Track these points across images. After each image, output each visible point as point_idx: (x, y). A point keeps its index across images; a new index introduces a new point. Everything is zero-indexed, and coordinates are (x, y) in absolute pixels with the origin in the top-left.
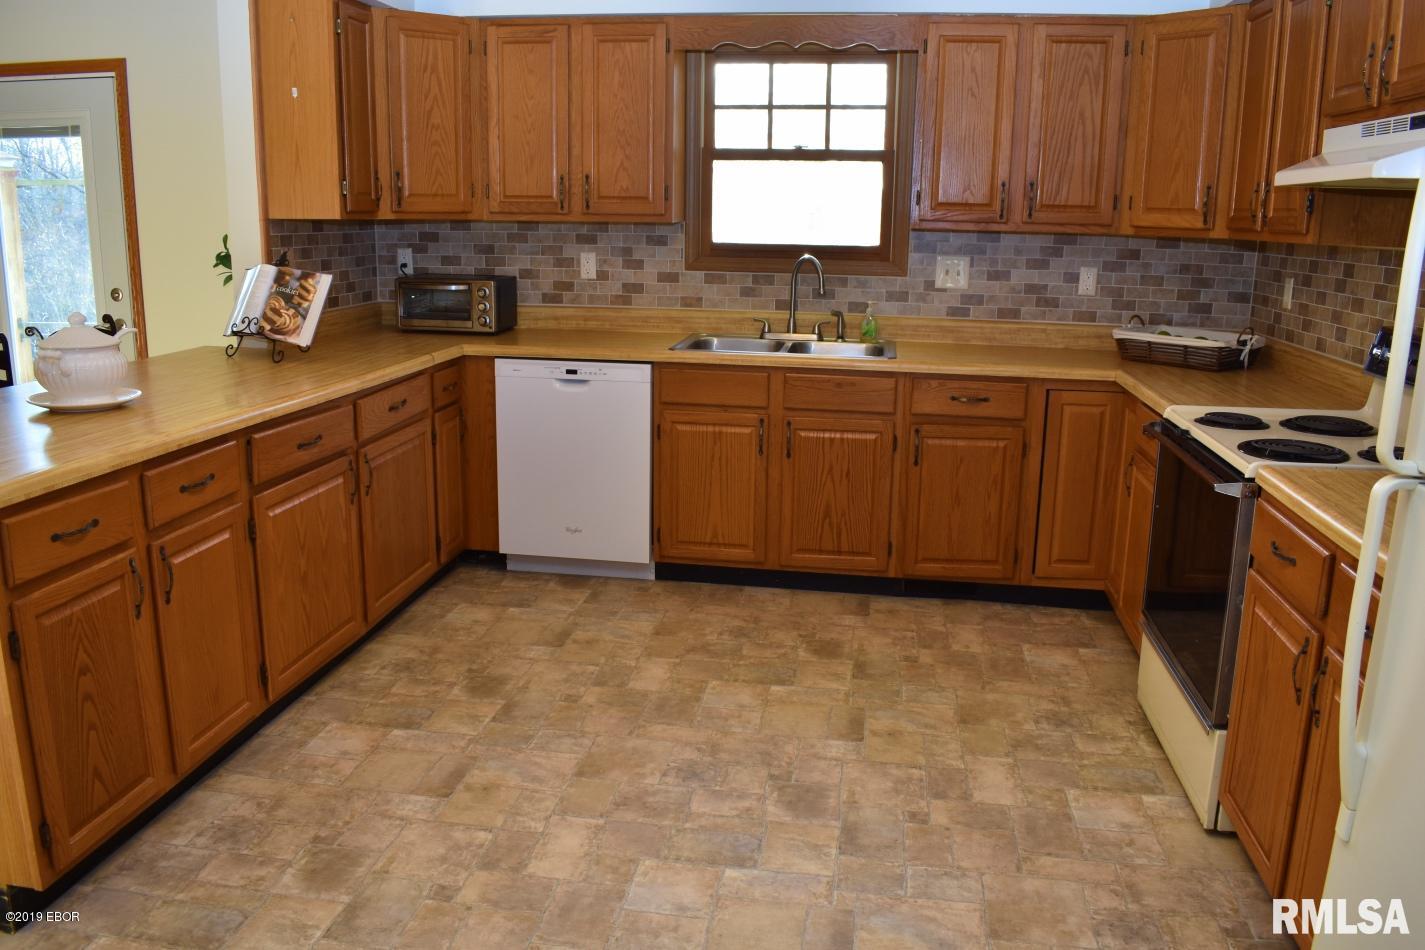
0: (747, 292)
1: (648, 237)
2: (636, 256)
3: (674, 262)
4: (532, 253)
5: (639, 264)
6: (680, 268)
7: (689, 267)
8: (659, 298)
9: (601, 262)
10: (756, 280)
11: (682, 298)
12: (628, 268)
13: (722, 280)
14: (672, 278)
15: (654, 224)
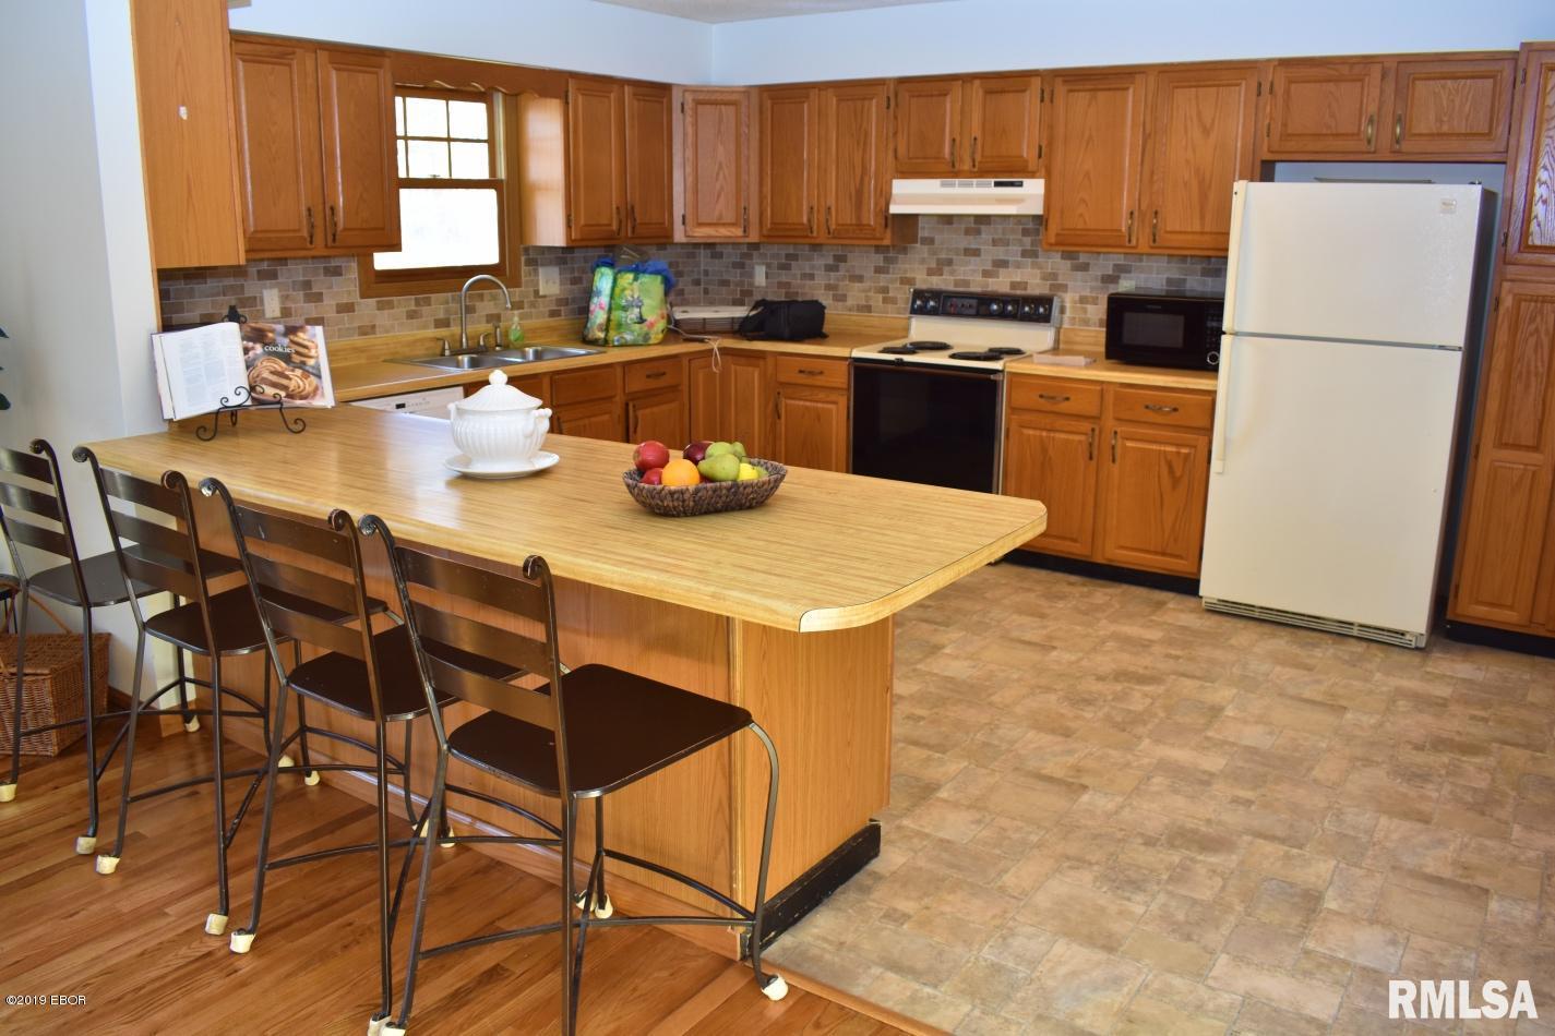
0: (411, 315)
1: (325, 268)
2: (315, 290)
3: (349, 293)
4: (213, 295)
5: (318, 298)
6: (356, 297)
7: (363, 296)
8: (340, 330)
9: (284, 298)
10: (418, 303)
11: (359, 327)
12: (310, 301)
13: (390, 305)
14: (347, 308)
15: (329, 257)
